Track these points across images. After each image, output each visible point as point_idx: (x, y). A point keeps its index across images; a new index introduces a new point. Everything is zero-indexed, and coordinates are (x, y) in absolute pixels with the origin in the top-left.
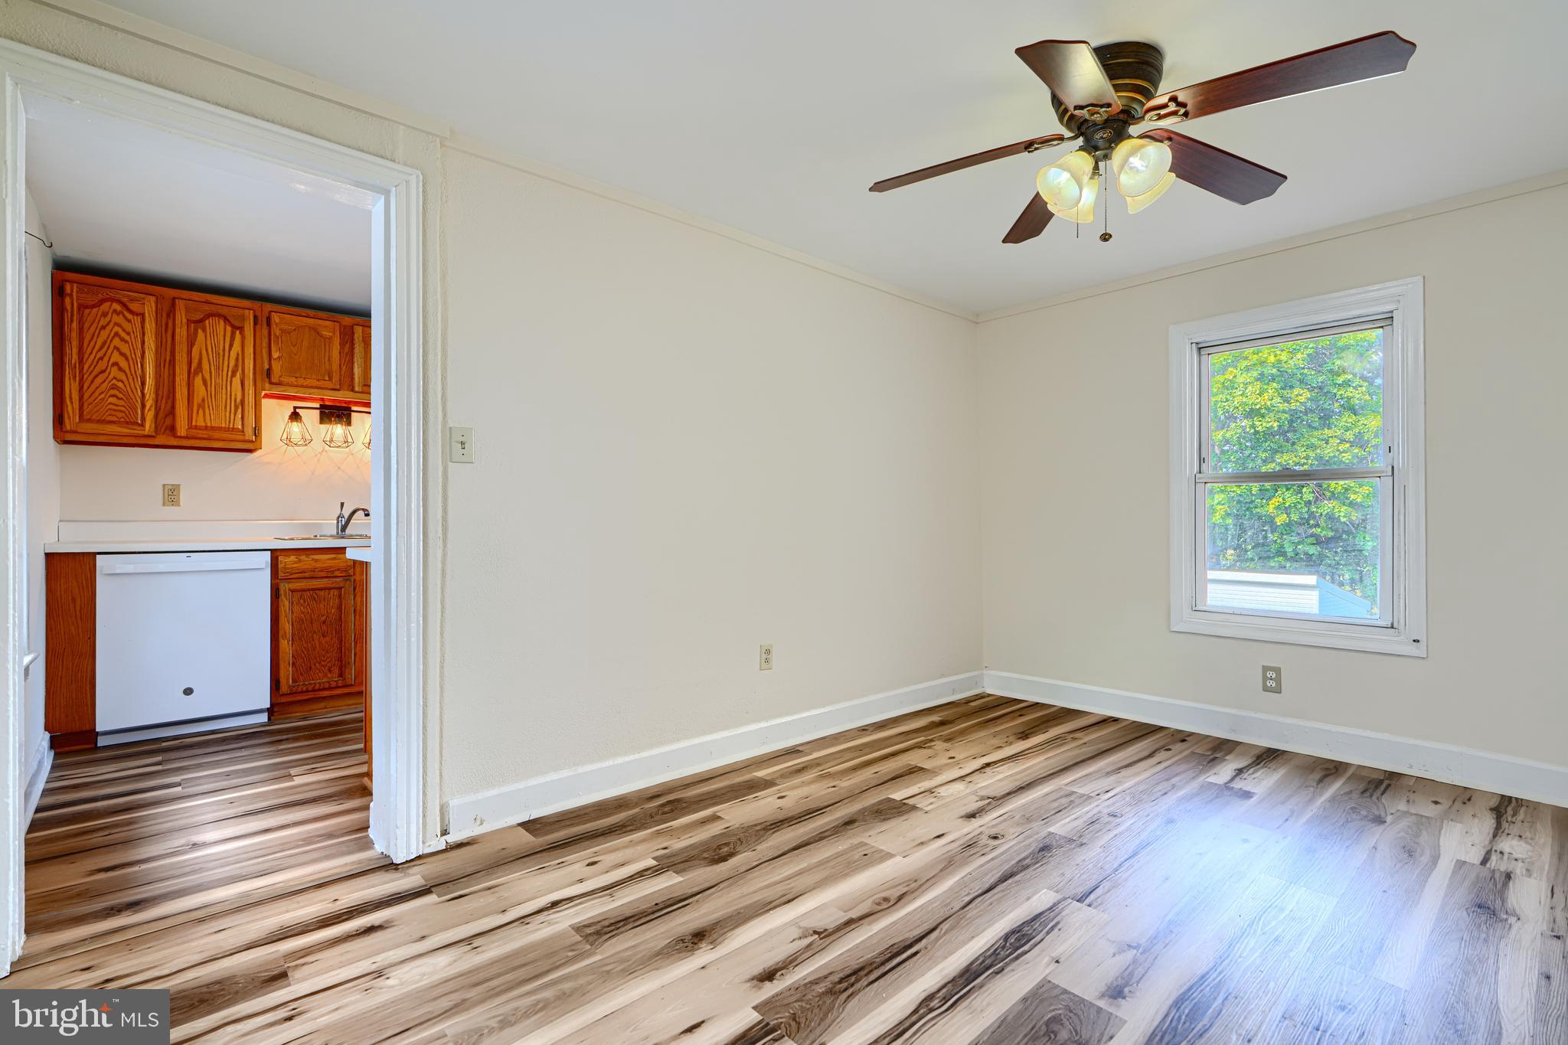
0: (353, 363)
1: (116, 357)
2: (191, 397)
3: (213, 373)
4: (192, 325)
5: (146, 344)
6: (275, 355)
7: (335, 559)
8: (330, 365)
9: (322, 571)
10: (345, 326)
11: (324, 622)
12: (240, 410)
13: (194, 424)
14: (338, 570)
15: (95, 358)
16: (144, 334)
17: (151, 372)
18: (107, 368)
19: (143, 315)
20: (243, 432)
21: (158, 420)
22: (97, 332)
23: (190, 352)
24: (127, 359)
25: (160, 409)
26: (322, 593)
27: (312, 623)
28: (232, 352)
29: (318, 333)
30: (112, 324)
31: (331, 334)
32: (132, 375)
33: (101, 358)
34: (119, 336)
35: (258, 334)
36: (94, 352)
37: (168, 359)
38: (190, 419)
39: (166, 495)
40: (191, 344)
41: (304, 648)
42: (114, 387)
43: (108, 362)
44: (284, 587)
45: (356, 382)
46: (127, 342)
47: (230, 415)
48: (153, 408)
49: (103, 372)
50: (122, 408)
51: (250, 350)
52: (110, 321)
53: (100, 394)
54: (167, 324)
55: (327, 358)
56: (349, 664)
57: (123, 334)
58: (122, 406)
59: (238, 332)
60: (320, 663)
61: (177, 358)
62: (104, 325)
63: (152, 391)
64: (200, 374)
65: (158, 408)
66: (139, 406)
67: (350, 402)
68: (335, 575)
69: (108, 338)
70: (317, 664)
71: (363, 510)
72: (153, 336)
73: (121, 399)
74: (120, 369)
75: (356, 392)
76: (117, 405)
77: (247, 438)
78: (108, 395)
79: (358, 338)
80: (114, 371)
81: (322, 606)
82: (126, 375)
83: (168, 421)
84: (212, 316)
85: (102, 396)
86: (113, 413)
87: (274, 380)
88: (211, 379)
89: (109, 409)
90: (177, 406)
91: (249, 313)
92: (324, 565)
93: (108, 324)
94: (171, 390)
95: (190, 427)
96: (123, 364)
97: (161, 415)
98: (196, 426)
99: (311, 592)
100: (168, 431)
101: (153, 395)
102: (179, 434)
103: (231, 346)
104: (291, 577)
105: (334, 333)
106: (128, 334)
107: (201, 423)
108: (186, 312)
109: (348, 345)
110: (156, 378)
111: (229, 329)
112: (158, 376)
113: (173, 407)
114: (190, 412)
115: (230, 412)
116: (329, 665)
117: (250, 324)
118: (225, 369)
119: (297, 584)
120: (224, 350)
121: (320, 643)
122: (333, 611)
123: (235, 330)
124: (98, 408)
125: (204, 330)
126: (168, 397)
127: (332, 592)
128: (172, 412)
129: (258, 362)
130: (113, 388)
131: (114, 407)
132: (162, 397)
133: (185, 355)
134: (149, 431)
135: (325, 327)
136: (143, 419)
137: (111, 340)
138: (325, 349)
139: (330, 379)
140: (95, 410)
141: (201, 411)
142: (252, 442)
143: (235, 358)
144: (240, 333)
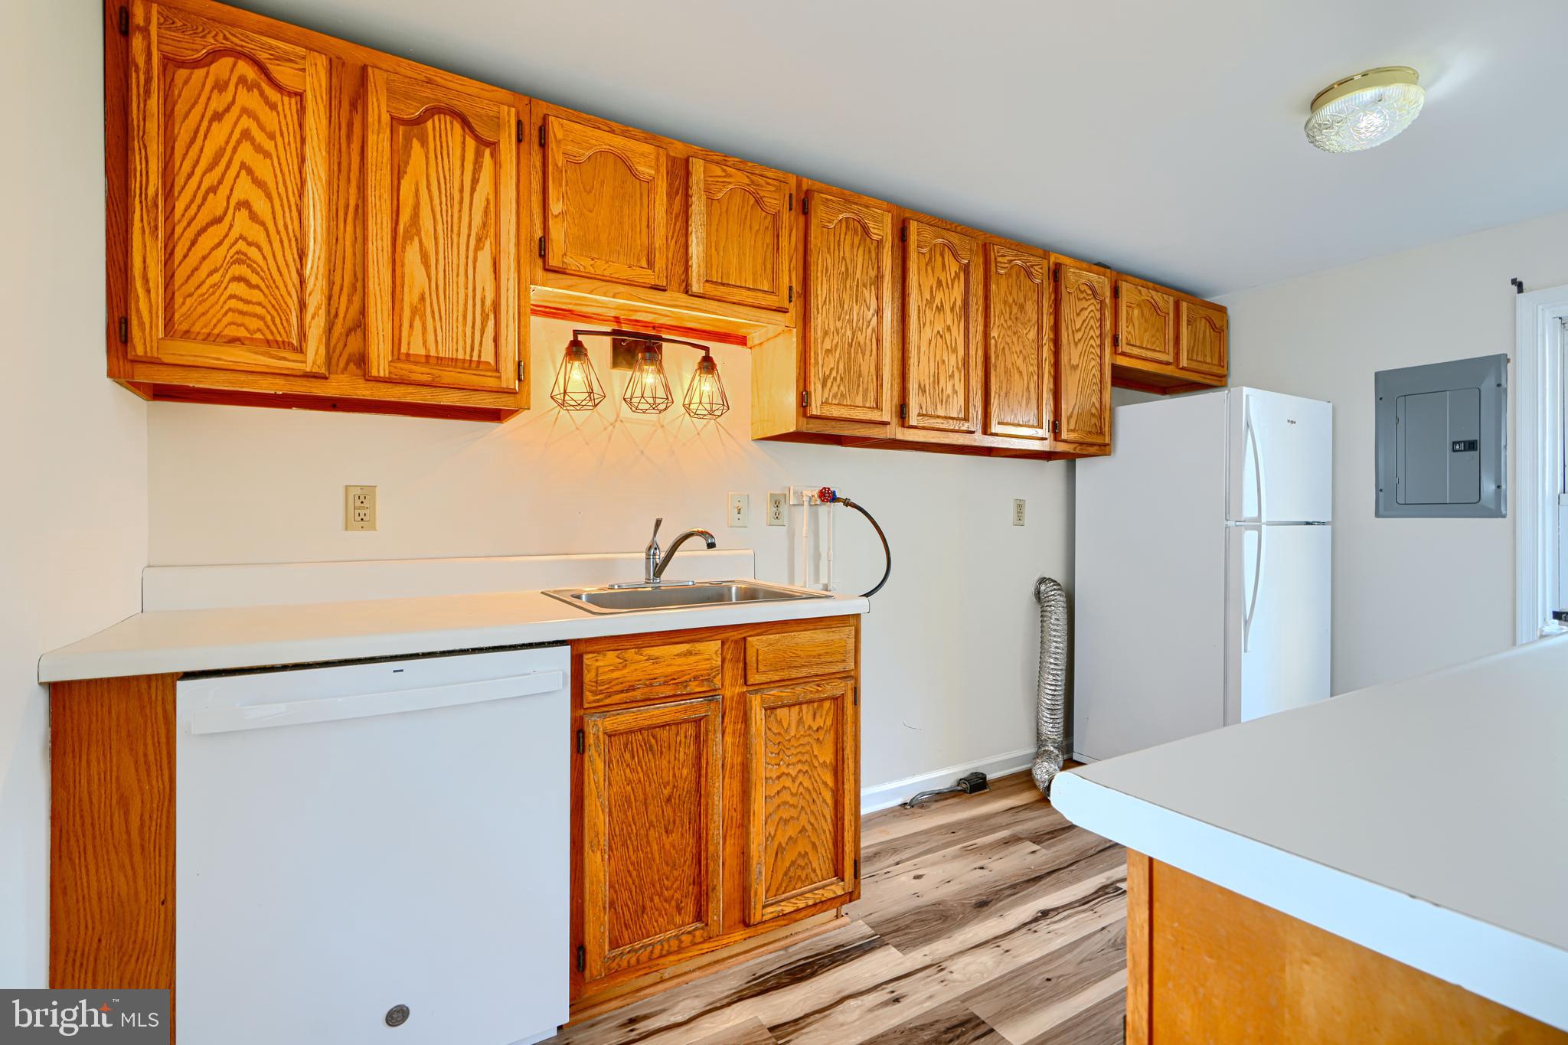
0: (687, 235)
1: (244, 189)
2: (398, 288)
3: (441, 241)
4: (401, 128)
5: (308, 162)
6: (556, 207)
7: (689, 653)
8: (651, 236)
9: (666, 683)
10: (675, 158)
11: (669, 800)
12: (491, 323)
13: (404, 350)
14: (695, 678)
15: (199, 187)
16: (303, 140)
17: (319, 229)
18: (225, 213)
19: (300, 95)
20: (497, 370)
21: (333, 341)
22: (205, 124)
23: (396, 190)
24: (269, 197)
25: (336, 315)
26: (663, 734)
27: (646, 804)
28: (476, 195)
29: (630, 168)
30: (235, 111)
31: (653, 172)
32: (278, 232)
33: (213, 189)
34: (252, 141)
35: (523, 162)
36: (199, 171)
37: (352, 203)
38: (396, 342)
39: (351, 508)
40: (398, 173)
41: (632, 864)
42: (241, 259)
43: (228, 198)
44: (596, 727)
45: (694, 274)
46: (267, 155)
47: (473, 333)
48: (322, 312)
49: (218, 220)
50: (258, 310)
51: (508, 193)
52: (233, 102)
53: (210, 274)
54: (350, 125)
55: (644, 223)
56: (714, 889)
57: (259, 136)
58: (259, 304)
59: (487, 152)
60: (660, 895)
61: (371, 199)
62: (220, 110)
63: (321, 269)
64: (416, 239)
65: (333, 311)
66: (293, 304)
67: (662, 327)
68: (689, 690)
69: (227, 143)
70: (656, 899)
71: (702, 534)
72: (323, 147)
73: (257, 287)
74: (254, 217)
75: (690, 295)
76: (247, 302)
77: (504, 385)
78: (228, 277)
79: (697, 184)
80: (241, 222)
81: (665, 762)
82: (267, 230)
83: (354, 344)
84: (439, 113)
85: (216, 277)
86: (239, 319)
87: (554, 262)
88: (437, 253)
89: (230, 309)
90: (371, 310)
91: (509, 113)
92: (670, 670)
93: (228, 109)
94: (360, 275)
95: (398, 356)
96: (261, 206)
97: (339, 328)
98: (408, 355)
99: (645, 733)
100: (352, 366)
101: (322, 283)
102: (374, 373)
103: (475, 181)
104: (607, 702)
105: (657, 170)
106: (271, 136)
107: (418, 349)
108: (388, 100)
109: (679, 198)
110: (329, 243)
111: (471, 143)
112: (333, 240)
113: (363, 311)
114: (397, 324)
115: (473, 327)
116: (677, 896)
117: (510, 135)
118: (464, 231)
119: (621, 718)
120: (461, 191)
121: (662, 848)
122: (685, 772)
123: (482, 147)
124: (207, 304)
125: (424, 143)
126: (354, 287)
127: (684, 727)
128: (360, 324)
129: (525, 221)
130: (239, 262)
131: (240, 306)
132: (341, 289)
133: (386, 196)
134: (314, 363)
135: (642, 155)
136: (303, 336)
137: (235, 150)
138: (641, 204)
139: (650, 265)
140: (200, 310)
141: (417, 323)
142: (513, 393)
143: (482, 209)
144: (493, 155)
